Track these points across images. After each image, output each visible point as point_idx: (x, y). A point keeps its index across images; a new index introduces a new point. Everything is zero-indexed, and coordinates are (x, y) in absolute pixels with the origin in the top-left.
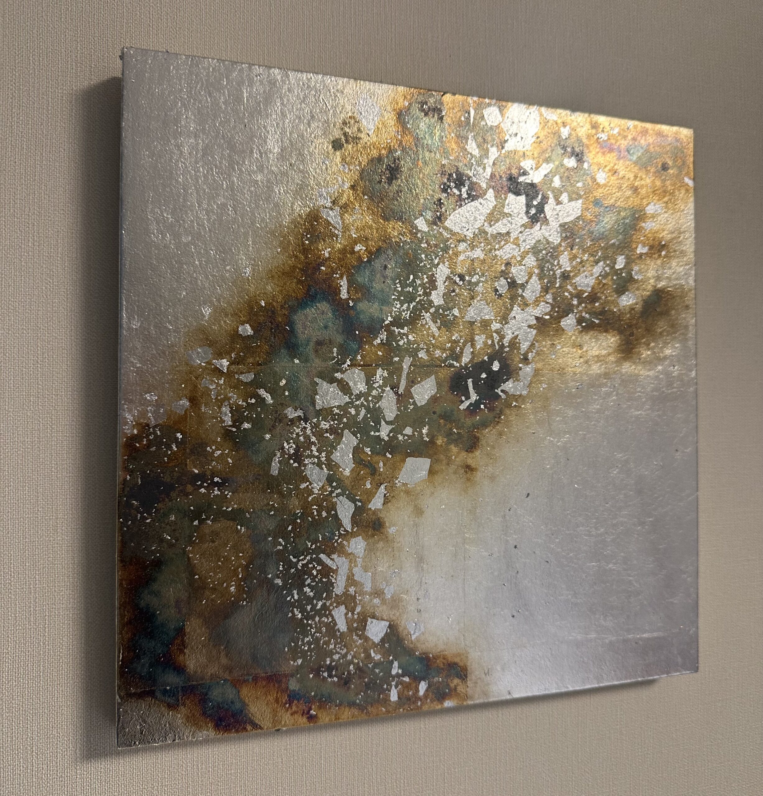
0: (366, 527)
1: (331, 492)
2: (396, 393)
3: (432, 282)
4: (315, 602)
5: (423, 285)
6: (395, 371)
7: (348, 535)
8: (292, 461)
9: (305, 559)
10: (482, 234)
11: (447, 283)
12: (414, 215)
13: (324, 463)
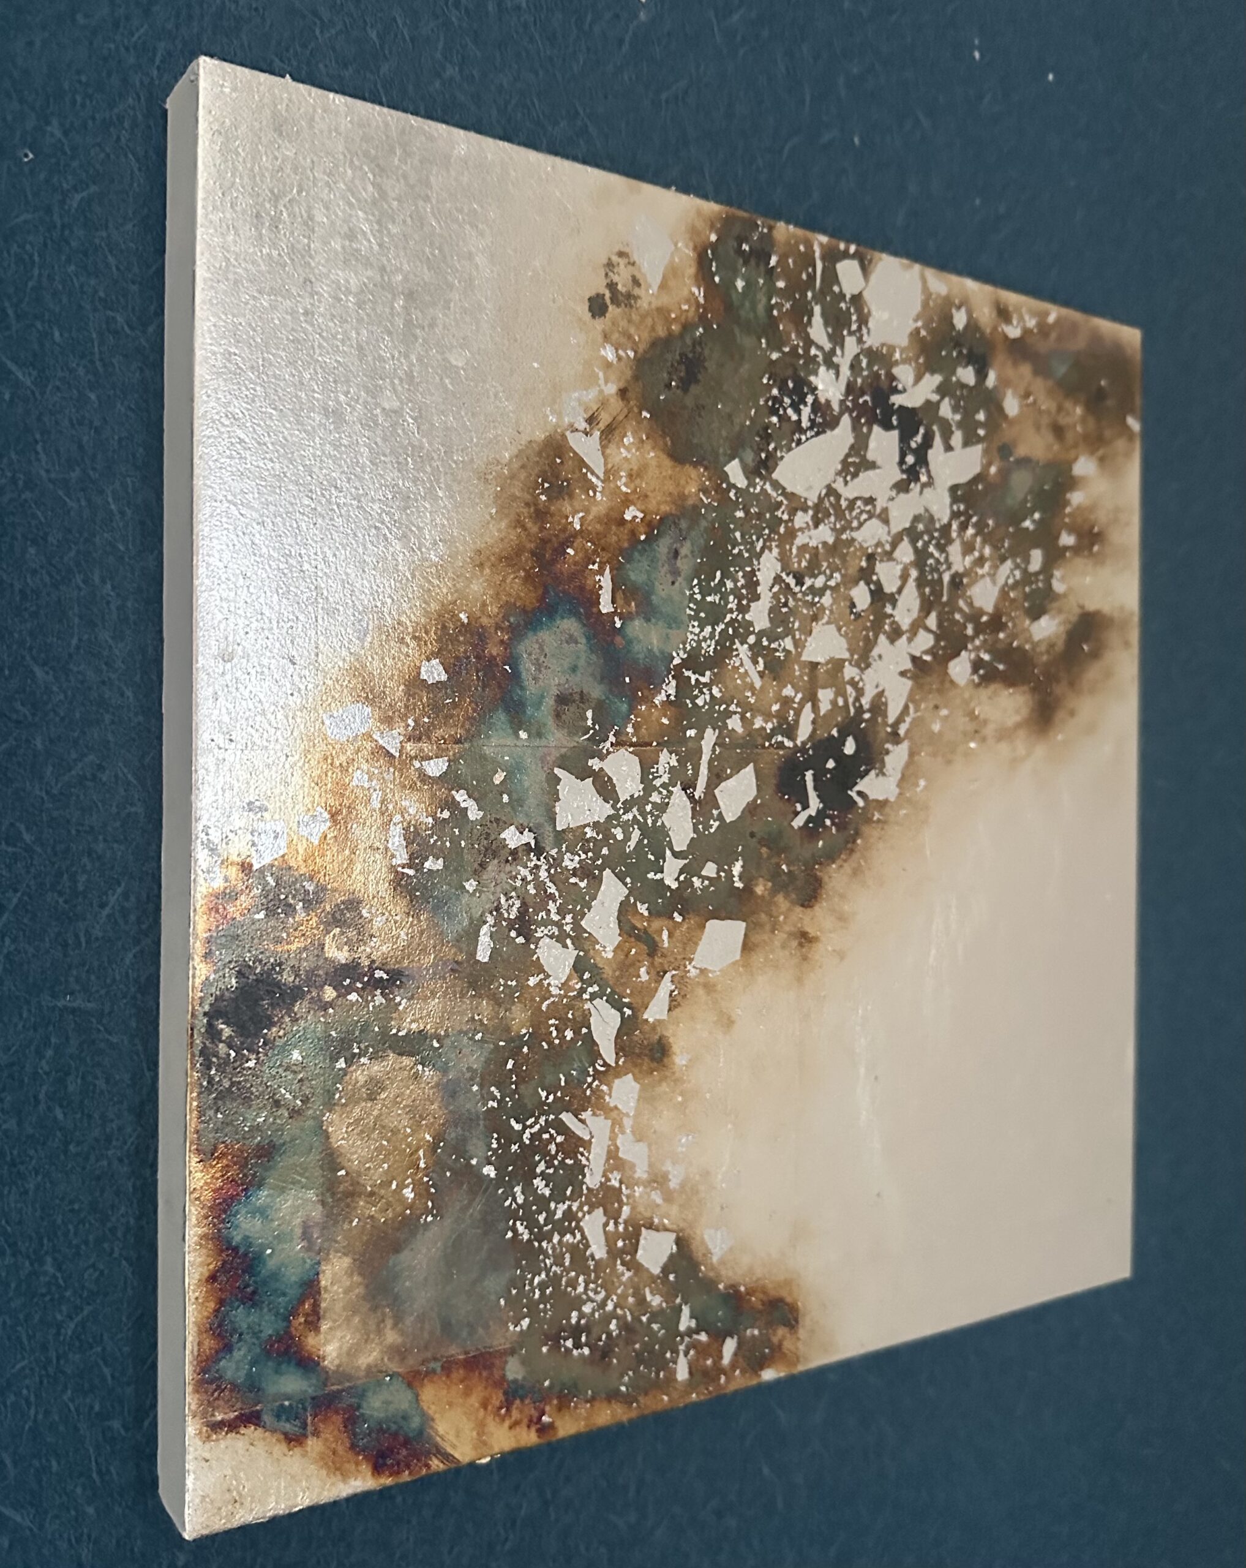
0: (639, 1056)
1: (582, 991)
2: (691, 798)
3: (752, 583)
4: (553, 1205)
5: (736, 592)
6: (690, 756)
7: (608, 1074)
8: (513, 934)
9: (536, 1123)
10: (832, 499)
11: (776, 589)
12: (725, 454)
13: (569, 936)
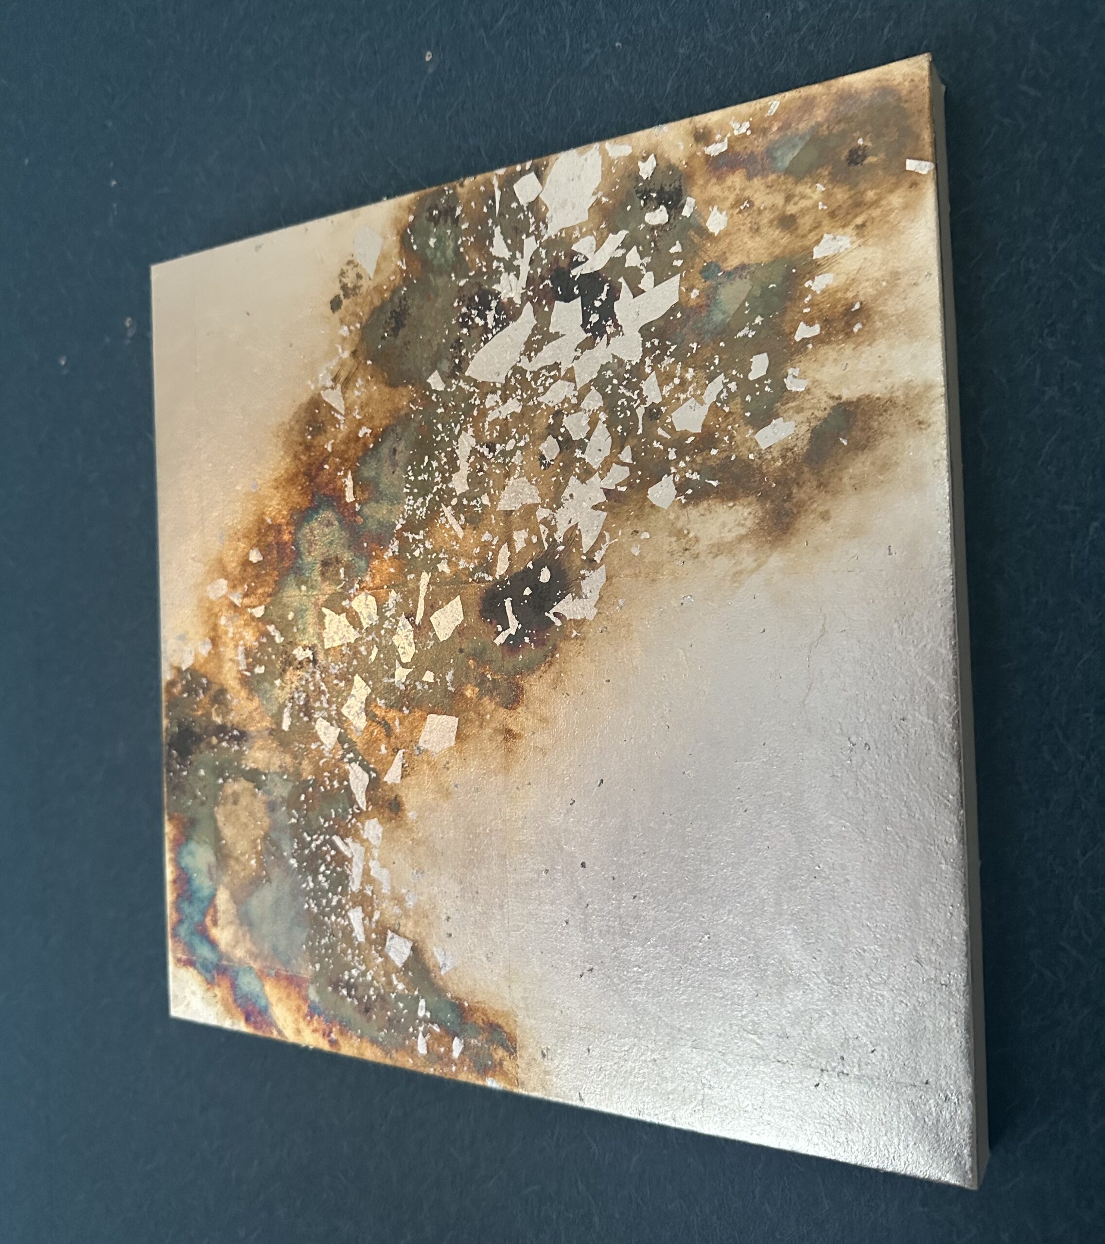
0: (382, 807)
1: (343, 756)
2: (413, 623)
3: (453, 460)
4: (330, 896)
5: (440, 469)
6: (410, 593)
7: (360, 815)
8: (302, 715)
9: (318, 838)
10: (518, 376)
11: (472, 460)
12: (426, 371)
13: (334, 719)
